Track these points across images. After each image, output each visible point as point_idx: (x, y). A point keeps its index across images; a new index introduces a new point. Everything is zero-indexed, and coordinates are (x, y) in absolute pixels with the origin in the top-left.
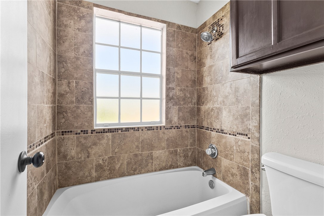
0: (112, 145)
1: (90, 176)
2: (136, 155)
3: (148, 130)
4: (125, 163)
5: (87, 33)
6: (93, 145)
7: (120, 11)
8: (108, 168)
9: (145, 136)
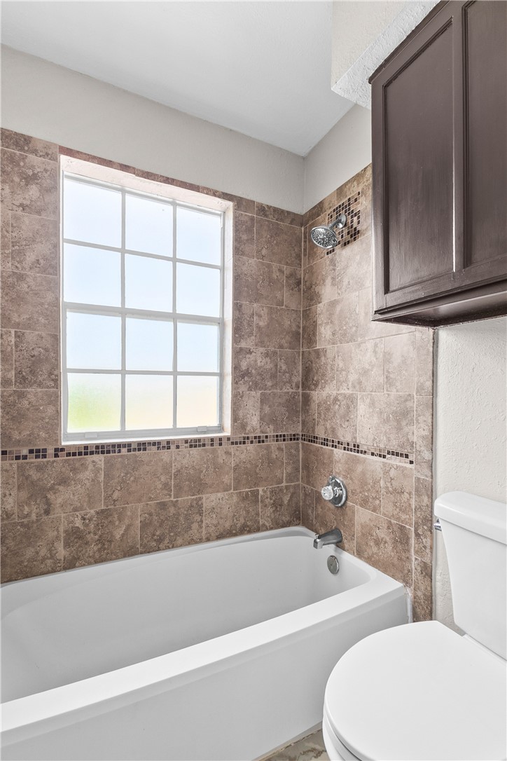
0: (106, 484)
1: (52, 557)
2: (163, 506)
3: (191, 446)
4: (138, 523)
5: (44, 216)
6: (60, 485)
7: (124, 168)
8: (97, 537)
9: (185, 461)
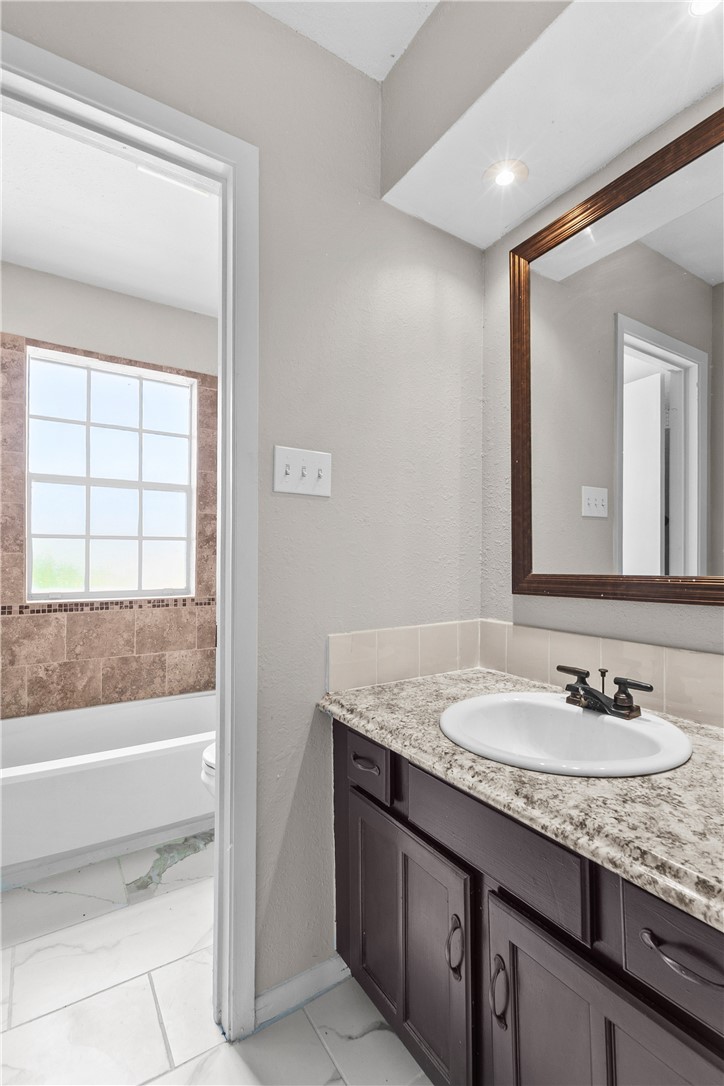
0: (69, 639)
1: (16, 703)
2: (125, 661)
3: (154, 606)
4: (100, 676)
5: (11, 400)
6: (24, 638)
7: (88, 354)
8: (60, 687)
9: (148, 620)
